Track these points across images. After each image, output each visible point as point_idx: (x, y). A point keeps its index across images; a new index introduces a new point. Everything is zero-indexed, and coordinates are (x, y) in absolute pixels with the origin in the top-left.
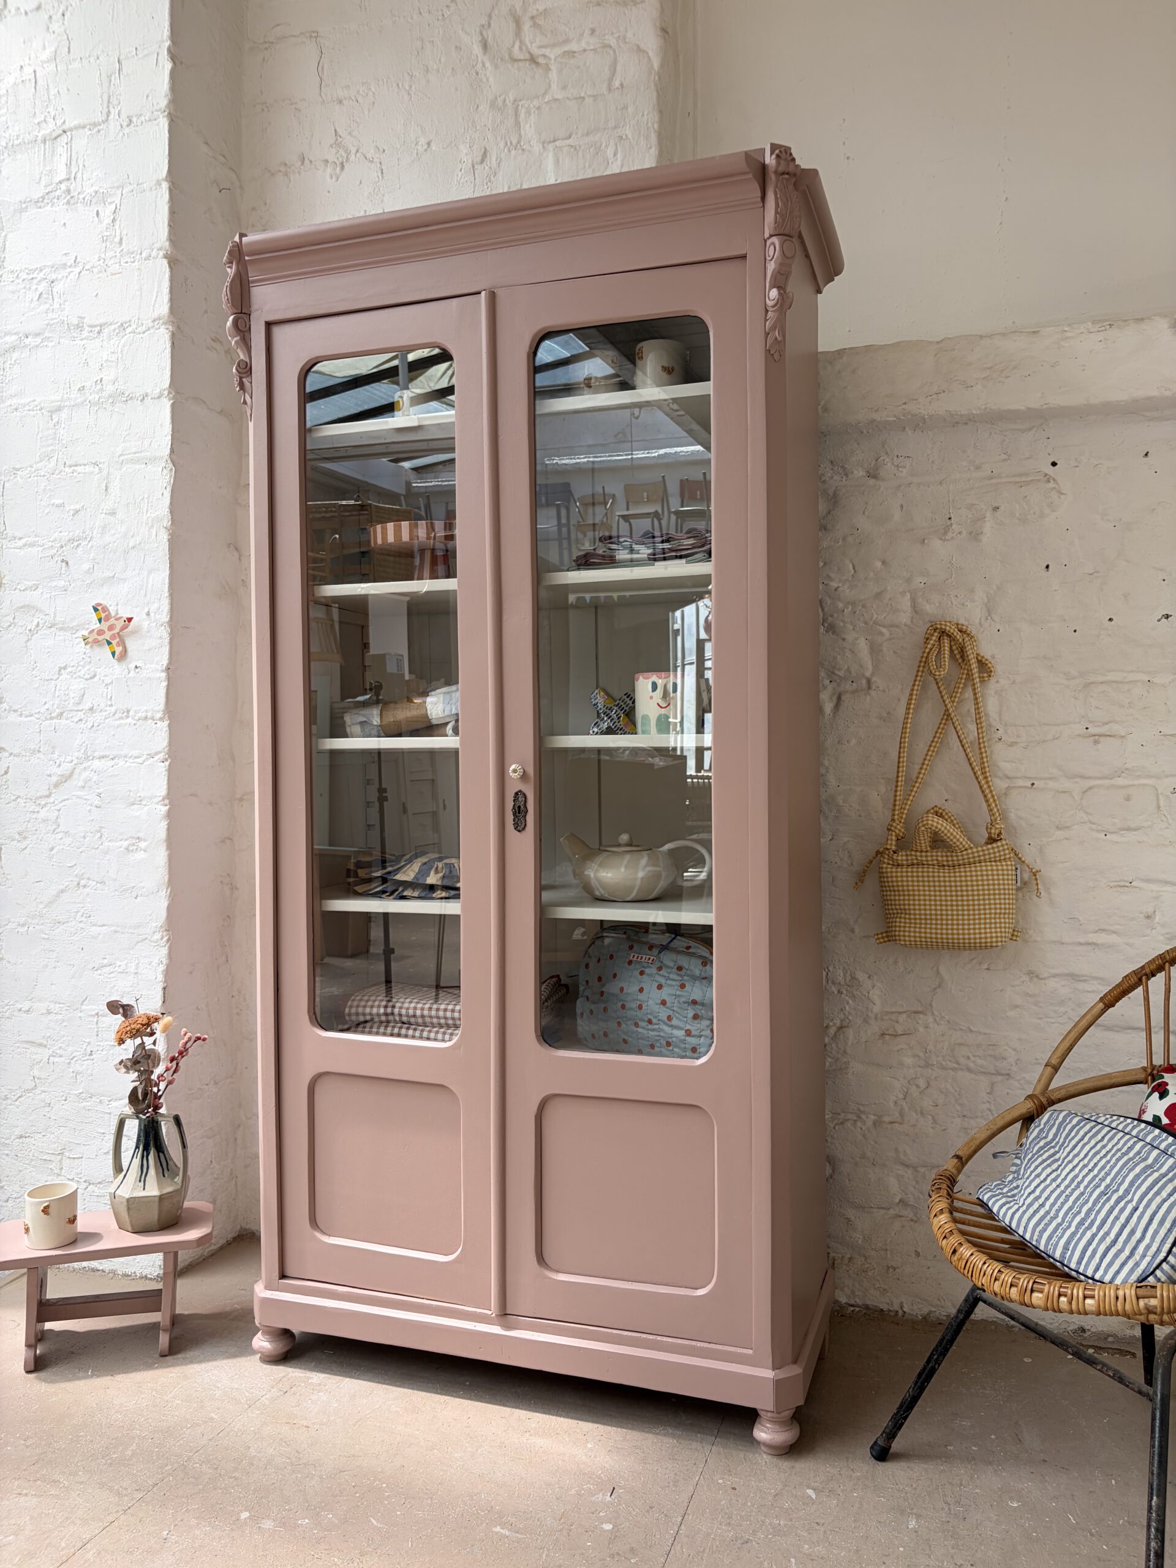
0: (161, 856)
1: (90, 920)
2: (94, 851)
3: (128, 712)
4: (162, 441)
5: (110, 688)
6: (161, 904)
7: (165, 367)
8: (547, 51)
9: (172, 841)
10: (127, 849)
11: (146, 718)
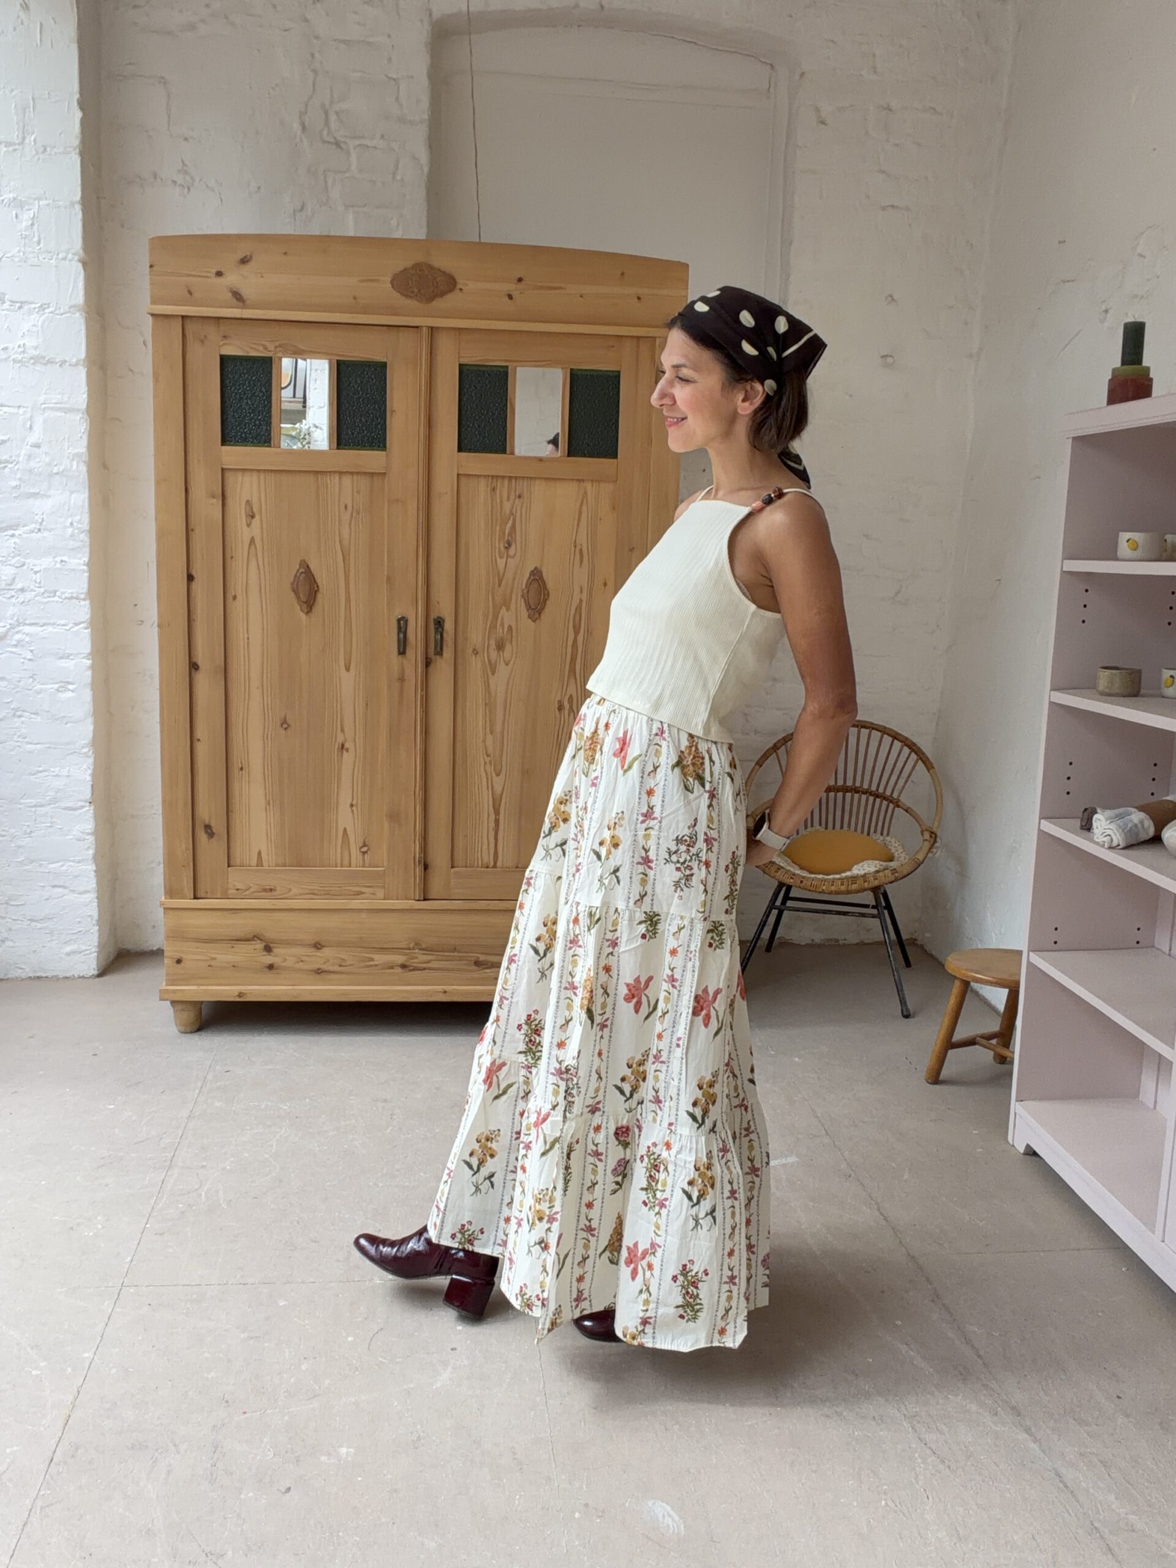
0: (87, 695)
1: (27, 740)
2: (28, 692)
3: (55, 592)
4: (81, 398)
5: (38, 575)
6: (86, 730)
7: (81, 344)
8: (348, 141)
9: (94, 686)
10: (57, 690)
11: (71, 598)
